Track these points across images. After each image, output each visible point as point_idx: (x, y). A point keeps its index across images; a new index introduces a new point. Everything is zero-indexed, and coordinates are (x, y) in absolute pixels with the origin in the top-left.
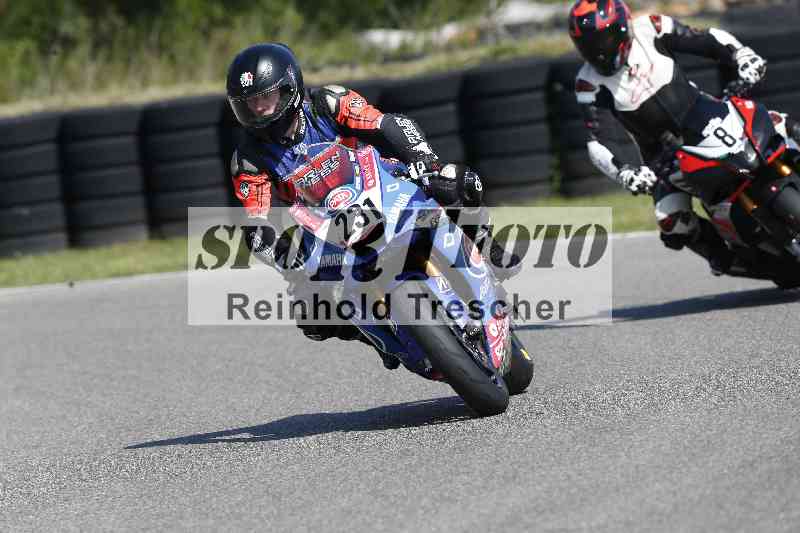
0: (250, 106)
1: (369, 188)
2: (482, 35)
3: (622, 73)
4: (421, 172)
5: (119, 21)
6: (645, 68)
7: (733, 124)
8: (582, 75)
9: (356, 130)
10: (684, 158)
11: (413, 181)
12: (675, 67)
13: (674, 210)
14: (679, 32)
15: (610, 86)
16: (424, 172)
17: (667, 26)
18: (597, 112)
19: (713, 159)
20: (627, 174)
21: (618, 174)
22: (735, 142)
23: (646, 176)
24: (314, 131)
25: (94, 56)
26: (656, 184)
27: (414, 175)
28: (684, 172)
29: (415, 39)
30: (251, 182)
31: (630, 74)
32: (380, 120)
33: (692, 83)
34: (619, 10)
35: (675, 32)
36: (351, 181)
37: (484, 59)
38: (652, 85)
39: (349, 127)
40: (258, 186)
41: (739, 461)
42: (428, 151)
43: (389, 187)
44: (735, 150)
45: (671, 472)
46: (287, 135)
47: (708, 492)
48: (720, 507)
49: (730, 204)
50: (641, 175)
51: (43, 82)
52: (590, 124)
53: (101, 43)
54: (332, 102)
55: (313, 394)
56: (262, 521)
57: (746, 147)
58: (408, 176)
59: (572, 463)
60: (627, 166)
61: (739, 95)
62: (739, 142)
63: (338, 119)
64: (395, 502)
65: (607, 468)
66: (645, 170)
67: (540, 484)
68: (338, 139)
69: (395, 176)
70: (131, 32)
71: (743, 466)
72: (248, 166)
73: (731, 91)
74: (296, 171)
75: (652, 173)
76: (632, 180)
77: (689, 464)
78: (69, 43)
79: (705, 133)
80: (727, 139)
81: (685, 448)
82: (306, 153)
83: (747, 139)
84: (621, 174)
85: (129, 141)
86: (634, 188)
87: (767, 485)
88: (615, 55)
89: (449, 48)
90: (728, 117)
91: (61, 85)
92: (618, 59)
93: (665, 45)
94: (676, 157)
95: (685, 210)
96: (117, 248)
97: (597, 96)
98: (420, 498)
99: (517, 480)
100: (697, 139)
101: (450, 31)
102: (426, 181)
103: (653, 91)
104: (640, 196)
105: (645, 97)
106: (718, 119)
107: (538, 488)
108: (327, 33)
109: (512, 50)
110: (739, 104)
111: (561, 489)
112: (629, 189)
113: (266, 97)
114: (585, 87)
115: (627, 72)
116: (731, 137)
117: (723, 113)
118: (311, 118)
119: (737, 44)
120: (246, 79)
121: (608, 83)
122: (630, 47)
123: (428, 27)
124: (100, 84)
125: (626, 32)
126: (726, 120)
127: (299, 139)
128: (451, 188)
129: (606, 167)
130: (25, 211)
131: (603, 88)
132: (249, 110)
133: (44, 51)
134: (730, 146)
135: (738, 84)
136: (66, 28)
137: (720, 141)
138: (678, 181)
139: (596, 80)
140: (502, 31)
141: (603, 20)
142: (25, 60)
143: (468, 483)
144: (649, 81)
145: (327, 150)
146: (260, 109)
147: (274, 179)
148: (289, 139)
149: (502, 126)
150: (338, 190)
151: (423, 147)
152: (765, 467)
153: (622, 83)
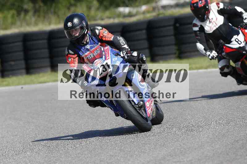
0: (71, 33)
1: (107, 59)
2: (154, 9)
3: (207, 21)
4: (124, 54)
5: (42, 4)
6: (214, 19)
7: (241, 37)
8: (194, 22)
9: (105, 40)
10: (226, 48)
11: (122, 57)
12: (224, 19)
13: (224, 64)
14: (225, 8)
15: (203, 25)
16: (125, 54)
17: (222, 6)
18: (199, 34)
19: (235, 48)
20: (208, 53)
21: (206, 53)
22: (241, 43)
23: (214, 53)
24: (92, 41)
25: (34, 15)
26: (217, 56)
27: (122, 55)
28: (226, 53)
29: (134, 10)
30: (71, 57)
31: (210, 21)
32: (113, 37)
33: (230, 24)
34: (206, 1)
35: (224, 8)
36: (102, 57)
37: (154, 16)
38: (217, 25)
39: (103, 40)
40: (74, 58)
41: (233, 141)
42: (127, 48)
43: (113, 59)
44: (242, 45)
45: (212, 144)
46: (83, 42)
47: (224, 150)
48: (228, 154)
49: (240, 63)
50: (212, 53)
51: (18, 23)
52: (197, 37)
53: (36, 11)
54: (97, 32)
55: (102, 119)
56: (86, 158)
57: (245, 44)
58: (120, 55)
59: (181, 141)
60: (208, 51)
61: (243, 28)
62: (243, 43)
63: (99, 37)
64: (127, 153)
65: (192, 142)
66: (214, 52)
67: (172, 147)
68: (99, 44)
69: (116, 55)
70: (45, 8)
71: (234, 142)
72: (71, 52)
73: (241, 26)
74: (86, 54)
75: (216, 53)
76: (210, 55)
77: (218, 141)
78: (26, 11)
79: (232, 40)
80: (239, 42)
81: (216, 136)
82: (89, 48)
83: (245, 42)
84: (207, 53)
85: (45, 41)
86: (210, 57)
87: (242, 148)
88: (205, 15)
89: (144, 13)
90: (239, 35)
91: (24, 24)
92: (206, 16)
93: (221, 12)
94: (223, 48)
95: (228, 64)
96: (41, 75)
97: (199, 28)
98: (135, 151)
99: (165, 146)
100: (230, 42)
101: (144, 8)
102: (126, 57)
103: (217, 27)
104: (212, 60)
105: (215, 28)
106: (236, 36)
107: (171, 149)
108: (106, 8)
109: (164, 14)
110: (243, 31)
111: (178, 149)
112: (209, 58)
113: (76, 30)
114: (195, 25)
115: (209, 21)
116: (240, 41)
117: (238, 34)
118: (91, 37)
119: (243, 11)
120: (69, 24)
121: (203, 24)
122: (209, 12)
123: (137, 6)
124: (36, 24)
125: (208, 8)
126: (239, 36)
127: (87, 43)
128: (136, 59)
129: (202, 51)
130: (13, 63)
131: (201, 26)
132: (71, 34)
133: (19, 14)
134: (240, 44)
135: (243, 24)
136: (26, 6)
137: (237, 43)
138: (224, 55)
139: (199, 23)
140: (160, 8)
141: (201, 4)
142: (13, 17)
143: (149, 147)
144: (216, 23)
145: (96, 47)
146: (74, 34)
147: (79, 56)
148: (83, 43)
149: (165, 36)
150: (97, 60)
151: (126, 46)
152: (241, 142)
153: (207, 24)
